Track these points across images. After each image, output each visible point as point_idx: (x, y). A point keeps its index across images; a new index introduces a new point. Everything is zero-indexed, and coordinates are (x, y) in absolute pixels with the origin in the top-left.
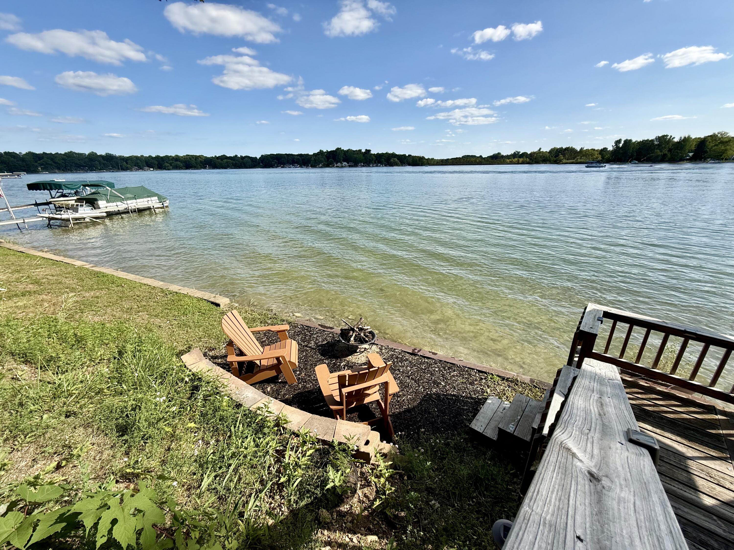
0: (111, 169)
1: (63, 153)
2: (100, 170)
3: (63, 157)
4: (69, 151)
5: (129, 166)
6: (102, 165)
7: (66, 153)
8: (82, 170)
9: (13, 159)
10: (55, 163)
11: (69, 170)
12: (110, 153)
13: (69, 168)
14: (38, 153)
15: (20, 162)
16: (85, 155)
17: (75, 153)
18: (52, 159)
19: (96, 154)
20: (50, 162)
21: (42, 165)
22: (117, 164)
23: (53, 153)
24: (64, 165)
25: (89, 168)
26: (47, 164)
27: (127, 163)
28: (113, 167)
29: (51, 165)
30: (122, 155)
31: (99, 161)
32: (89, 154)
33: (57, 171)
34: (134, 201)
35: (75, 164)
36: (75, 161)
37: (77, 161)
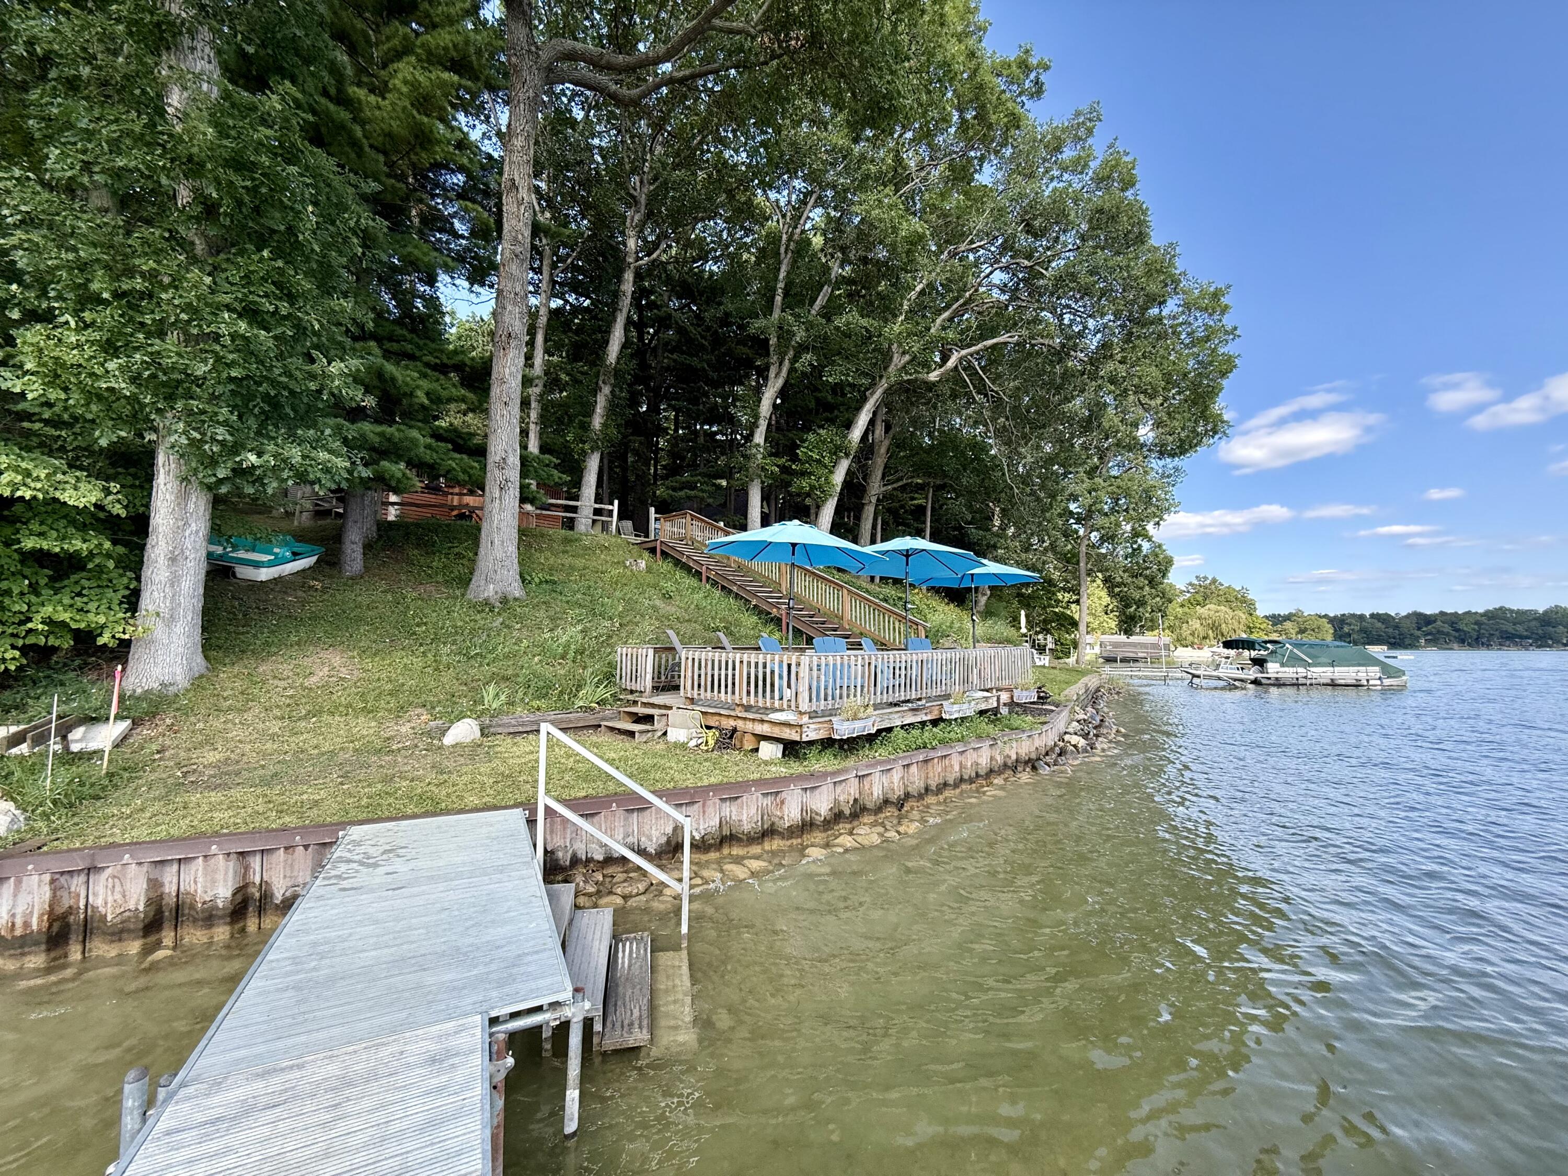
1: (1481, 611)
3: (1479, 618)
8: (1516, 644)
9: (1379, 625)
10: (1457, 630)
11: (1483, 644)
13: (1484, 640)
14: (1428, 613)
15: (1390, 630)
16: (1536, 612)
17: (1512, 611)
18: (1452, 624)
20: (1447, 628)
21: (1430, 634)
24: (1475, 634)
26: (1439, 632)
29: (1448, 634)
32: (1546, 613)
33: (1455, 646)
35: (1501, 632)
36: (1504, 628)
37: (1510, 628)
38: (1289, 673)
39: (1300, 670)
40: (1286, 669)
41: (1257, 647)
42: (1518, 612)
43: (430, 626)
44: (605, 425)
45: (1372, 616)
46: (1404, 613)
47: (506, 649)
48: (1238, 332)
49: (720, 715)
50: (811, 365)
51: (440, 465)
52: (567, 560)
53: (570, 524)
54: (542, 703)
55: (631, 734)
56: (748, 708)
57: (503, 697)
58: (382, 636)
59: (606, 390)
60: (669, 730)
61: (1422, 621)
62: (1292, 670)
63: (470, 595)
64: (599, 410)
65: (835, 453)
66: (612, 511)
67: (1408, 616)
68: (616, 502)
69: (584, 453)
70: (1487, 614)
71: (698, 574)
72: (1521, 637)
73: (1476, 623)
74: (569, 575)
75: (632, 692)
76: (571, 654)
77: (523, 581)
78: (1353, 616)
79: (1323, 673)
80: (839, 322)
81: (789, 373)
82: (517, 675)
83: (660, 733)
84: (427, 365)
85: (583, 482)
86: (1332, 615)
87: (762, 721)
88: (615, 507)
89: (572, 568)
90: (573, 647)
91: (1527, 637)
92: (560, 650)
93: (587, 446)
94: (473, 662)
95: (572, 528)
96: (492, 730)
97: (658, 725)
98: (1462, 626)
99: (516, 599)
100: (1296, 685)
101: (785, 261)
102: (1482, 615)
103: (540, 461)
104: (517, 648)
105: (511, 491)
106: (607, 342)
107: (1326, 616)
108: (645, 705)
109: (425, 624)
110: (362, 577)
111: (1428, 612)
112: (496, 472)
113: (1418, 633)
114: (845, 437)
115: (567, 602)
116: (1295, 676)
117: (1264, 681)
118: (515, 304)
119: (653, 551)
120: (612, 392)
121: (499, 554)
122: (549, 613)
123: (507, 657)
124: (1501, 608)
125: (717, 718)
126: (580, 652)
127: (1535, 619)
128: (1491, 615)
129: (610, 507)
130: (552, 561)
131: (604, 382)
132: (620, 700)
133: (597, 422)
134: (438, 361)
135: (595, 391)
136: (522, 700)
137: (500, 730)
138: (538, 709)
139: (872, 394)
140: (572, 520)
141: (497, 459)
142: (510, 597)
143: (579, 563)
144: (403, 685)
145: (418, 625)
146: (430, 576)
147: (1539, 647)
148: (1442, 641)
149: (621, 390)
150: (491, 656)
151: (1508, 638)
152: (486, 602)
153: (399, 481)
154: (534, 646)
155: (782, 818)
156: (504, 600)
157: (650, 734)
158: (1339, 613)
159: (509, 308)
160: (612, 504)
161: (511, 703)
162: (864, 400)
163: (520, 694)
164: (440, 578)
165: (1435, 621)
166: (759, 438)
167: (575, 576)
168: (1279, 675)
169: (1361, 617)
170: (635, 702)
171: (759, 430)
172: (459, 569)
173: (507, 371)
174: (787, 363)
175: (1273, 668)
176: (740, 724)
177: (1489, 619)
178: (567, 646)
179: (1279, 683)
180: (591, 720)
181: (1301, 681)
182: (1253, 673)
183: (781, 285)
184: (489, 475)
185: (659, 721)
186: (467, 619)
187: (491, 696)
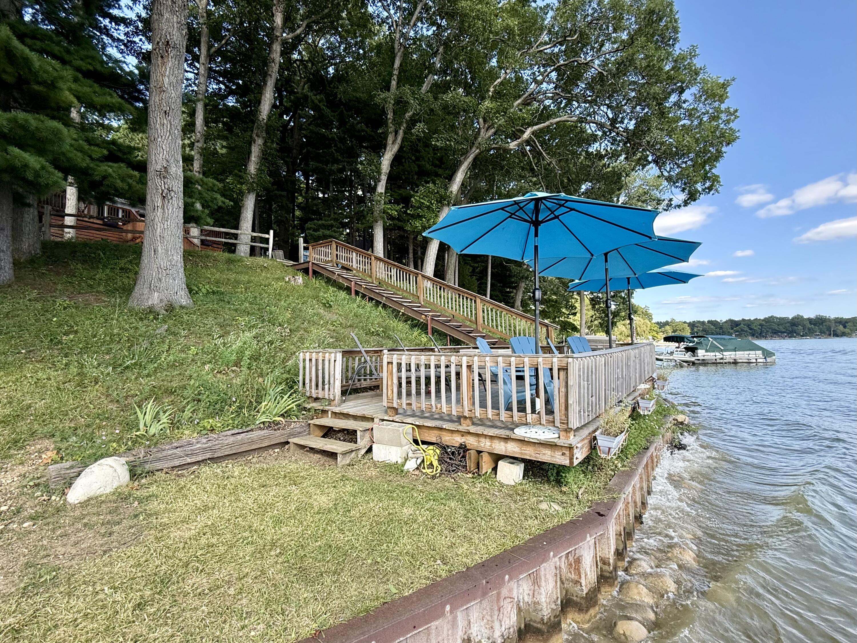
0: (818, 335)
1: (762, 318)
2: (802, 336)
3: (761, 322)
4: (770, 315)
5: (847, 330)
6: (807, 331)
7: (765, 318)
8: (779, 336)
10: (751, 329)
11: (763, 336)
12: (822, 314)
13: (764, 334)
15: (718, 330)
16: (788, 318)
17: (777, 318)
18: (748, 326)
19: (802, 317)
20: (746, 328)
21: (737, 331)
22: (829, 328)
23: (752, 319)
24: (759, 331)
25: (788, 334)
26: (742, 330)
27: (845, 327)
28: (822, 332)
29: (746, 331)
30: (840, 316)
31: (804, 326)
32: (793, 319)
34: (734, 353)
35: (772, 330)
36: (774, 327)
37: (776, 327)
38: (710, 356)
39: (717, 354)
40: (709, 354)
41: (686, 340)
42: (780, 319)
43: (81, 335)
44: (259, 170)
45: (709, 322)
46: (724, 320)
47: (171, 357)
48: (737, 114)
49: (441, 429)
50: (424, 132)
51: (94, 170)
52: (233, 276)
53: (231, 248)
54: (216, 422)
55: (333, 455)
56: (481, 422)
57: (164, 419)
58: (16, 346)
59: (260, 141)
60: (374, 446)
61: (734, 324)
62: (713, 354)
63: (133, 303)
64: (254, 158)
65: (440, 202)
66: (268, 239)
67: (726, 322)
68: (272, 232)
69: (241, 193)
70: (765, 320)
71: (348, 290)
72: (783, 332)
73: (760, 325)
74: (234, 287)
75: (317, 399)
76: (245, 362)
77: (190, 291)
78: (699, 322)
79: (729, 356)
80: (448, 97)
81: (403, 141)
82: (184, 387)
83: (363, 451)
84: (78, 69)
85: (242, 218)
86: (688, 322)
87: (507, 439)
88: (271, 236)
89: (238, 282)
90: (247, 353)
91: (784, 332)
92: (234, 357)
93: (244, 187)
94: (128, 374)
95: (234, 252)
96: (148, 467)
97: (363, 442)
98: (753, 327)
99: (182, 307)
100: (715, 363)
101: (399, 54)
102: (763, 320)
103: (203, 184)
104: (183, 355)
105: (175, 201)
106: (259, 103)
107: (685, 322)
108: (335, 414)
109: (76, 332)
110: (10, 286)
111: (736, 319)
112: (158, 180)
113: (732, 331)
114: (446, 188)
115: (236, 310)
116: (714, 358)
117: (696, 362)
118: (173, 12)
119: (306, 271)
120: (265, 144)
121: (164, 263)
122: (219, 320)
123: (172, 366)
124: (772, 317)
125: (436, 432)
126: (255, 358)
127: (788, 322)
128: (768, 320)
129: (267, 236)
130: (218, 276)
131: (257, 136)
132: (305, 409)
133: (252, 168)
134: (91, 68)
135: (250, 142)
136: (191, 420)
137: (159, 465)
138: (212, 430)
139: (465, 159)
140: (235, 245)
141: (158, 167)
142: (177, 306)
143: (244, 278)
144: (29, 406)
145: (66, 334)
146: (91, 286)
147: (790, 337)
148: (743, 335)
149: (273, 142)
150: (151, 367)
151: (775, 333)
152: (151, 310)
153: (37, 175)
154: (204, 352)
155: (577, 582)
156: (170, 308)
157: (353, 455)
158: (691, 321)
159: (167, 15)
160: (268, 233)
161: (174, 424)
162: (461, 163)
163: (187, 414)
164: (101, 288)
165: (740, 324)
166: (381, 188)
167: (241, 288)
168: (705, 358)
169: (703, 323)
170: (324, 412)
171: (381, 183)
172: (121, 281)
173: (166, 80)
174: (401, 132)
175: (701, 353)
176: (471, 442)
177: (766, 322)
178: (241, 352)
179: (704, 363)
180: (278, 436)
181: (718, 361)
182: (688, 356)
183: (396, 72)
184: (149, 183)
185: (362, 437)
186: (127, 326)
187: (148, 417)
